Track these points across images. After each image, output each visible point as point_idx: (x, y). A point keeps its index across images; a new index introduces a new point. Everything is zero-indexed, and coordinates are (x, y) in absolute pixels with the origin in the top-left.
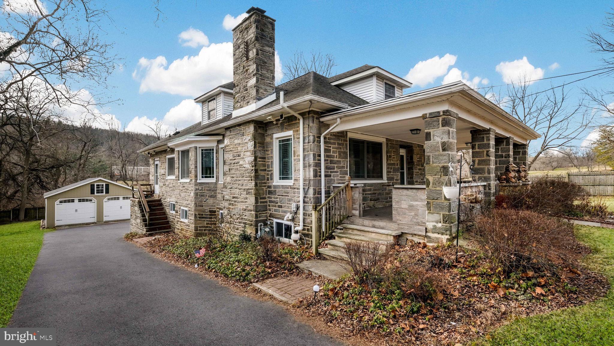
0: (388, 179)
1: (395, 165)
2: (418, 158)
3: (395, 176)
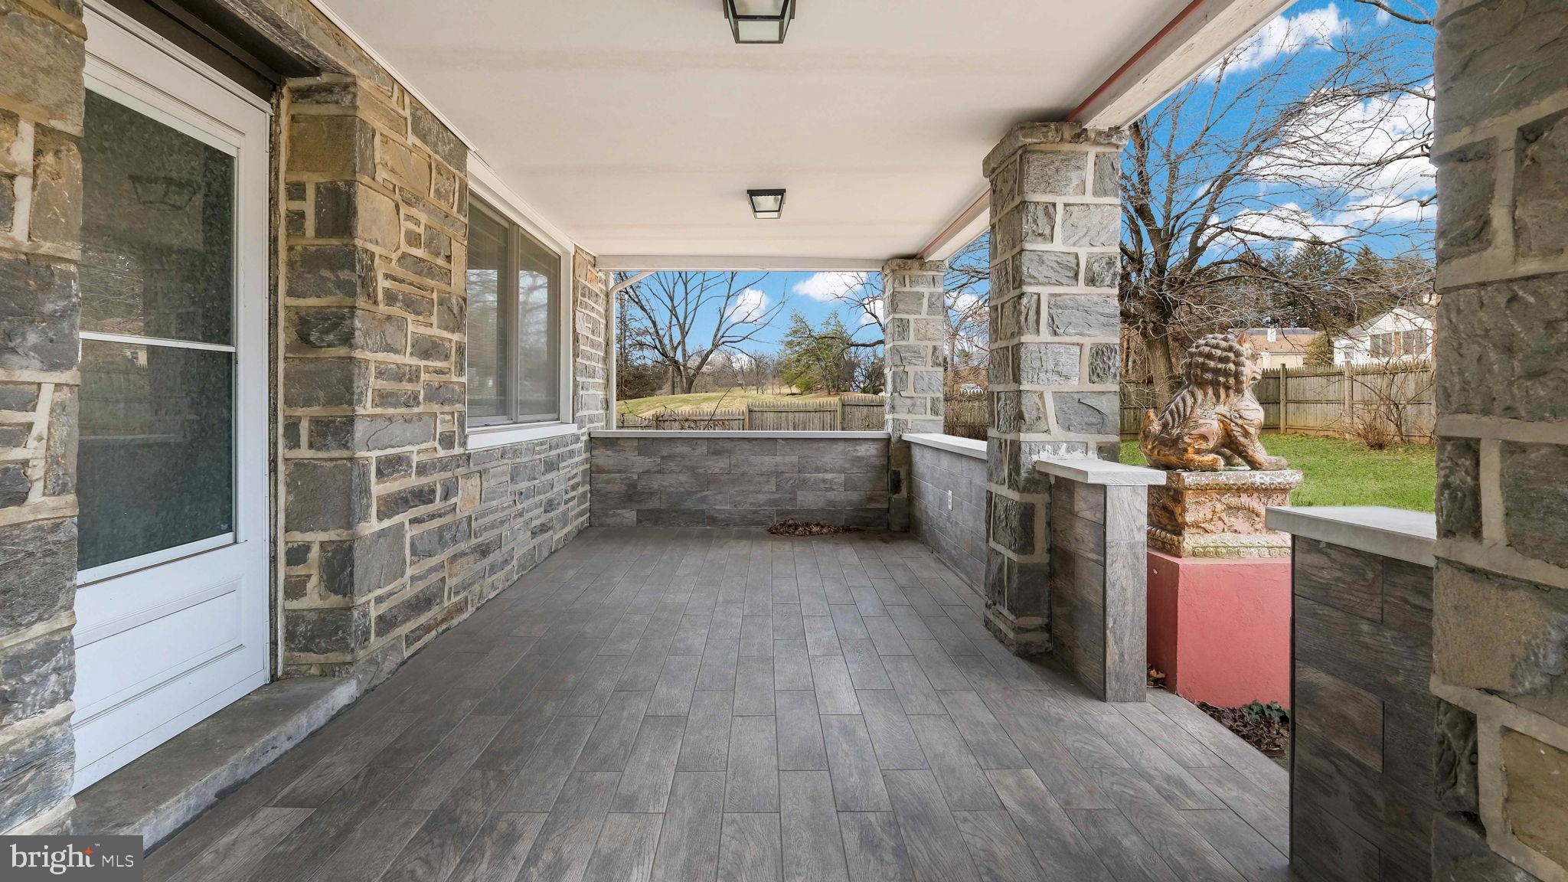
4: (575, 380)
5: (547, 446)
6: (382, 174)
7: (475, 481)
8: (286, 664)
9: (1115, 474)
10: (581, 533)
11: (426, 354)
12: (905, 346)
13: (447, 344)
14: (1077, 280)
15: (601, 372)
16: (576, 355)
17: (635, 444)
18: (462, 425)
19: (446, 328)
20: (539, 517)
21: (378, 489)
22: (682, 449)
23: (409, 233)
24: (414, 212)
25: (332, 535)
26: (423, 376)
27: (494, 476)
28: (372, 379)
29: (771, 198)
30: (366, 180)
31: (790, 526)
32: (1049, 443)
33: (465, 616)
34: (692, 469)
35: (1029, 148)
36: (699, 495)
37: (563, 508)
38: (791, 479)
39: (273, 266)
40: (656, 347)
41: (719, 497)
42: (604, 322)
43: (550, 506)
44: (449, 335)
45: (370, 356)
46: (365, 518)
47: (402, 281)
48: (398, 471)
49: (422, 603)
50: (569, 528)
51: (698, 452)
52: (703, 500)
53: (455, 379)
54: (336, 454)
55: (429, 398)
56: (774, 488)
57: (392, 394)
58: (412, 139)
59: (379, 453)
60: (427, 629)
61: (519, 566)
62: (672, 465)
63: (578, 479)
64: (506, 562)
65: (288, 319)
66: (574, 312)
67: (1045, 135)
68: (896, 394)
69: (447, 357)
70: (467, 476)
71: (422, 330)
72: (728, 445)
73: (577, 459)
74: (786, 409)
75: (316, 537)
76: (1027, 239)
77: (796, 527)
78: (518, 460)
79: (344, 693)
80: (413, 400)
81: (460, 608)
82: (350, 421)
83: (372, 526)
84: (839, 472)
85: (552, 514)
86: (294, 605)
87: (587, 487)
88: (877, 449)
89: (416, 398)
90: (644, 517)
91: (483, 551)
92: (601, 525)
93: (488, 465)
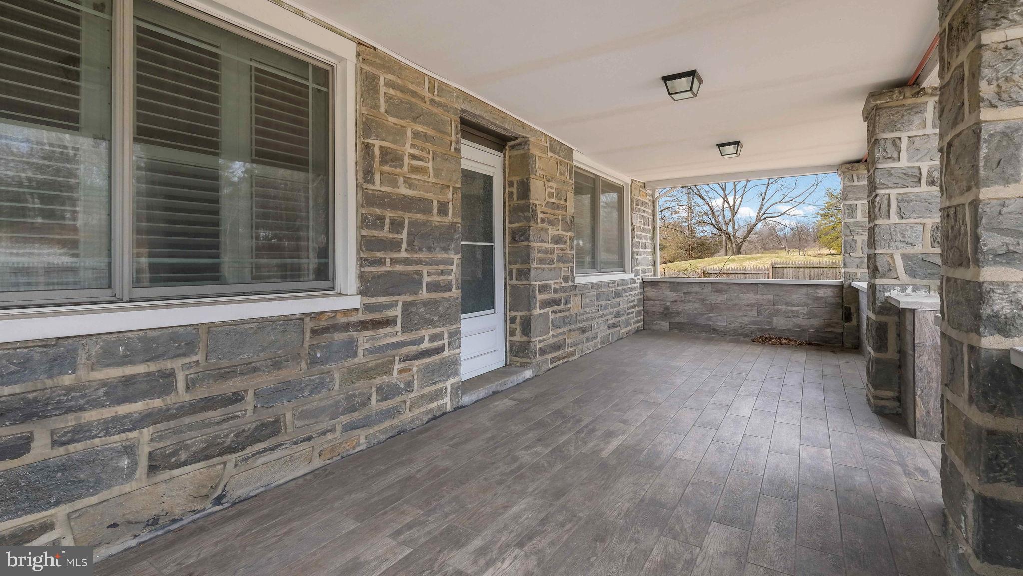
0: (368, 286)
1: (427, 211)
2: (551, 195)
3: (424, 269)
4: (632, 250)
5: (616, 284)
6: (539, 172)
7: (579, 298)
8: (510, 361)
9: (921, 303)
10: (637, 332)
11: (557, 242)
12: (853, 223)
13: (565, 237)
14: (920, 183)
15: (650, 245)
16: (633, 237)
17: (668, 285)
18: (573, 273)
19: (565, 231)
20: (612, 319)
21: (540, 297)
22: (695, 289)
23: (549, 193)
24: (551, 184)
25: (524, 313)
26: (556, 252)
27: (588, 297)
28: (537, 254)
29: (732, 147)
30: (533, 176)
31: (767, 338)
32: (898, 285)
33: (575, 358)
34: (702, 301)
35: (879, 107)
36: (706, 316)
37: (626, 317)
38: (768, 309)
39: (504, 213)
40: (712, 224)
41: (720, 318)
42: (652, 217)
43: (618, 315)
44: (566, 234)
45: (536, 245)
46: (535, 308)
47: (547, 213)
48: (547, 291)
49: (557, 347)
50: (630, 328)
51: (705, 291)
52: (710, 319)
53: (569, 252)
54: (525, 282)
55: (558, 261)
56: (756, 314)
57: (543, 259)
58: (550, 154)
59: (539, 283)
60: (559, 359)
61: (601, 341)
62: (690, 298)
63: (636, 303)
64: (594, 338)
65: (509, 232)
66: (632, 214)
67: (891, 97)
68: (847, 255)
69: (566, 243)
70: (575, 295)
71: (555, 232)
72: (725, 287)
73: (635, 292)
74: (803, 266)
75: (519, 314)
76: (879, 161)
77: (771, 339)
78: (600, 290)
79: (528, 373)
80: (552, 262)
81: (573, 354)
82: (529, 270)
83: (537, 311)
84: (804, 306)
85: (619, 319)
86: (512, 339)
87: (642, 308)
88: (833, 292)
89: (553, 261)
90: (673, 326)
91: (584, 331)
92: (650, 329)
93: (585, 291)
